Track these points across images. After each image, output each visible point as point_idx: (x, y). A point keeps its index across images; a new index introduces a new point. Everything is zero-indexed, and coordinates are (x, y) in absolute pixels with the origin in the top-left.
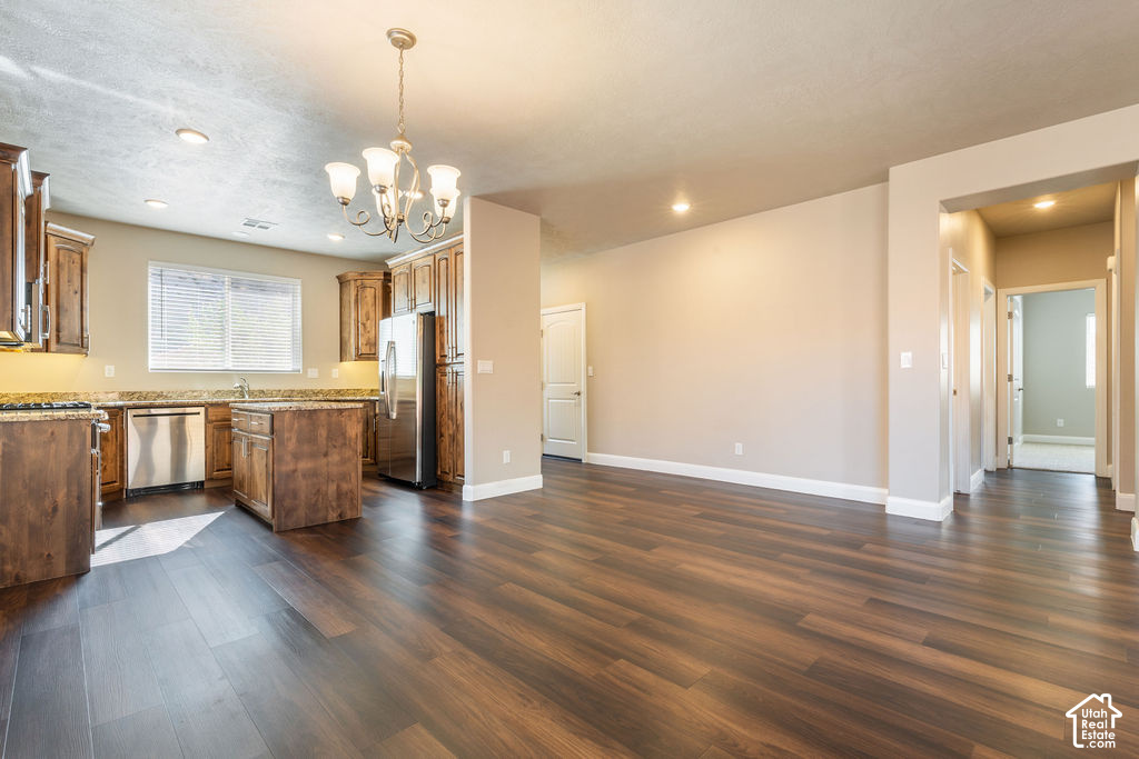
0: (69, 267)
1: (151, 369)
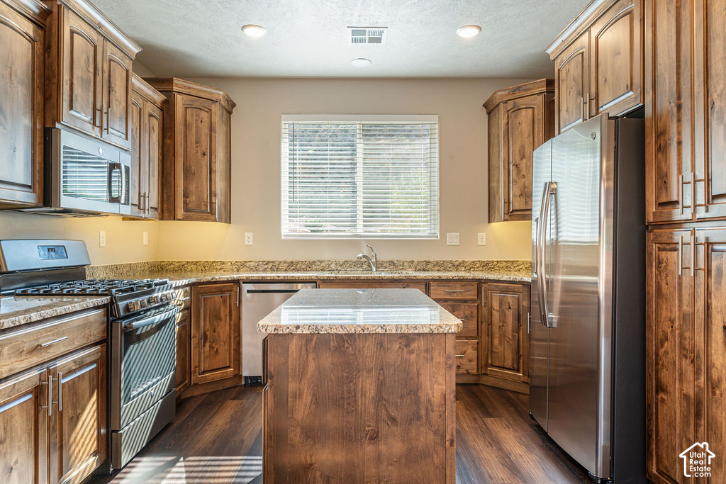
0: (197, 127)
1: (284, 236)
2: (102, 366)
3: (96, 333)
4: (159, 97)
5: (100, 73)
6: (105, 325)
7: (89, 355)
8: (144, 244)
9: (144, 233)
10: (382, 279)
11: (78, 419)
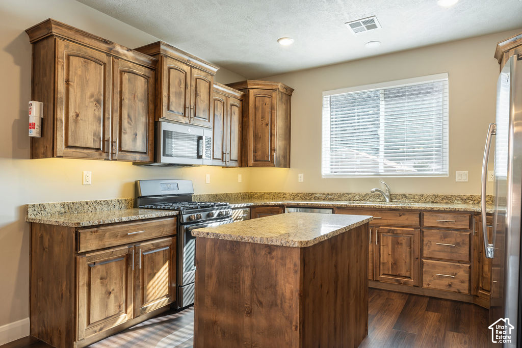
1: (325, 176)
2: (173, 249)
3: (169, 230)
4: (238, 94)
5: (189, 87)
6: (176, 226)
7: (163, 242)
8: (239, 181)
9: (239, 175)
10: (382, 208)
11: (155, 274)
